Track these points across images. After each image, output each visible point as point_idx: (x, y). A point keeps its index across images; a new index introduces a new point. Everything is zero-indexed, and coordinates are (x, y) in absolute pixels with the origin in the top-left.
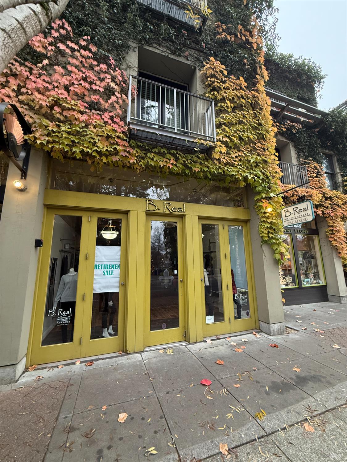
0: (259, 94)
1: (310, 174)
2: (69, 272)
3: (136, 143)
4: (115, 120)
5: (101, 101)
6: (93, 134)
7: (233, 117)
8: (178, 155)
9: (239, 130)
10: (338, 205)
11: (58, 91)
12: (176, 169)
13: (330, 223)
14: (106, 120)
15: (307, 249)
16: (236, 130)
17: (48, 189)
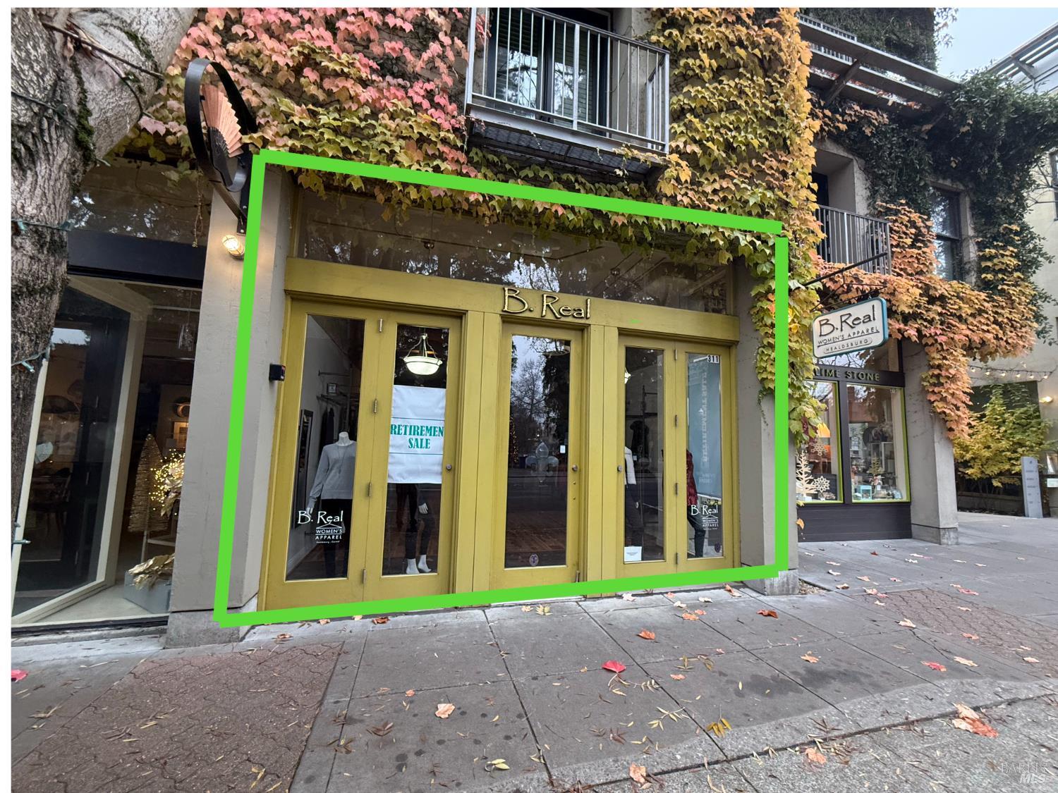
0: (783, 34)
1: (896, 238)
2: (338, 440)
3: (484, 156)
4: (437, 99)
5: (408, 55)
6: (388, 133)
7: (714, 94)
8: (579, 184)
9: (725, 127)
10: (960, 318)
11: (312, 32)
12: (571, 216)
13: (934, 358)
14: (417, 99)
15: (873, 418)
16: (719, 125)
17: (292, 257)
